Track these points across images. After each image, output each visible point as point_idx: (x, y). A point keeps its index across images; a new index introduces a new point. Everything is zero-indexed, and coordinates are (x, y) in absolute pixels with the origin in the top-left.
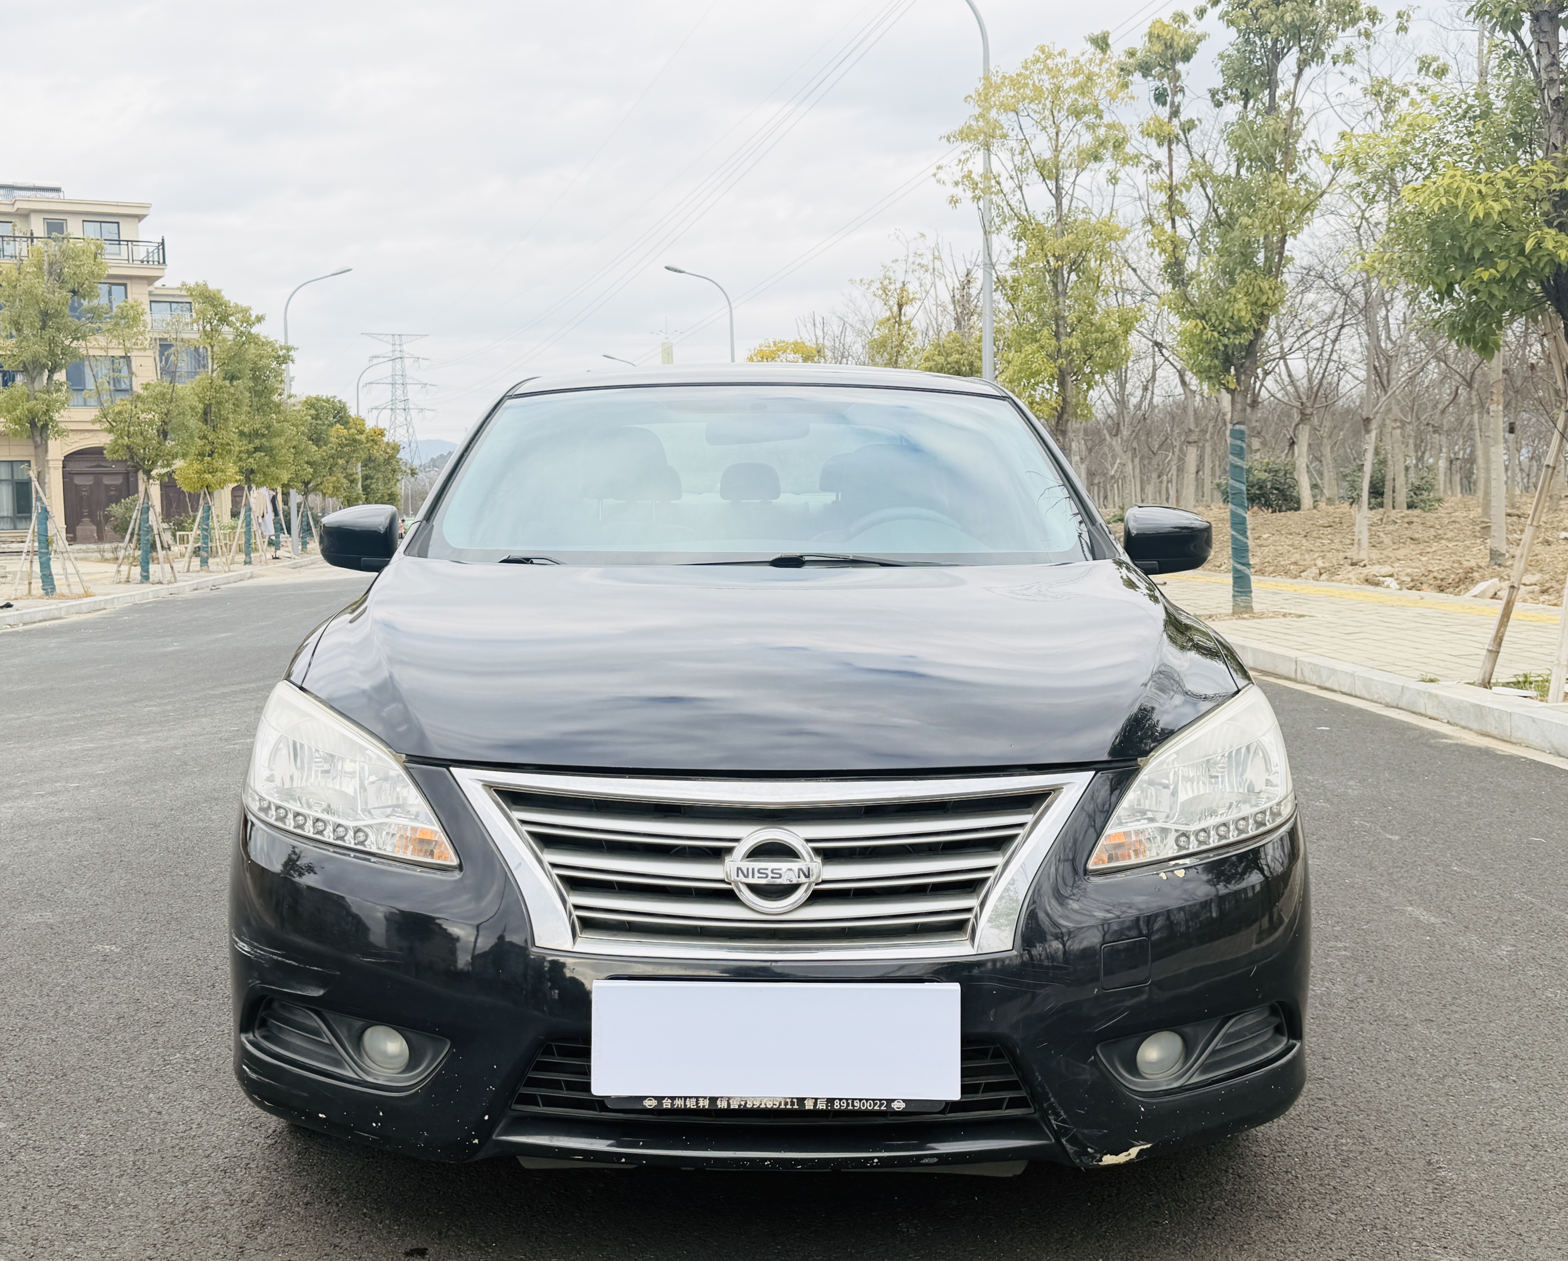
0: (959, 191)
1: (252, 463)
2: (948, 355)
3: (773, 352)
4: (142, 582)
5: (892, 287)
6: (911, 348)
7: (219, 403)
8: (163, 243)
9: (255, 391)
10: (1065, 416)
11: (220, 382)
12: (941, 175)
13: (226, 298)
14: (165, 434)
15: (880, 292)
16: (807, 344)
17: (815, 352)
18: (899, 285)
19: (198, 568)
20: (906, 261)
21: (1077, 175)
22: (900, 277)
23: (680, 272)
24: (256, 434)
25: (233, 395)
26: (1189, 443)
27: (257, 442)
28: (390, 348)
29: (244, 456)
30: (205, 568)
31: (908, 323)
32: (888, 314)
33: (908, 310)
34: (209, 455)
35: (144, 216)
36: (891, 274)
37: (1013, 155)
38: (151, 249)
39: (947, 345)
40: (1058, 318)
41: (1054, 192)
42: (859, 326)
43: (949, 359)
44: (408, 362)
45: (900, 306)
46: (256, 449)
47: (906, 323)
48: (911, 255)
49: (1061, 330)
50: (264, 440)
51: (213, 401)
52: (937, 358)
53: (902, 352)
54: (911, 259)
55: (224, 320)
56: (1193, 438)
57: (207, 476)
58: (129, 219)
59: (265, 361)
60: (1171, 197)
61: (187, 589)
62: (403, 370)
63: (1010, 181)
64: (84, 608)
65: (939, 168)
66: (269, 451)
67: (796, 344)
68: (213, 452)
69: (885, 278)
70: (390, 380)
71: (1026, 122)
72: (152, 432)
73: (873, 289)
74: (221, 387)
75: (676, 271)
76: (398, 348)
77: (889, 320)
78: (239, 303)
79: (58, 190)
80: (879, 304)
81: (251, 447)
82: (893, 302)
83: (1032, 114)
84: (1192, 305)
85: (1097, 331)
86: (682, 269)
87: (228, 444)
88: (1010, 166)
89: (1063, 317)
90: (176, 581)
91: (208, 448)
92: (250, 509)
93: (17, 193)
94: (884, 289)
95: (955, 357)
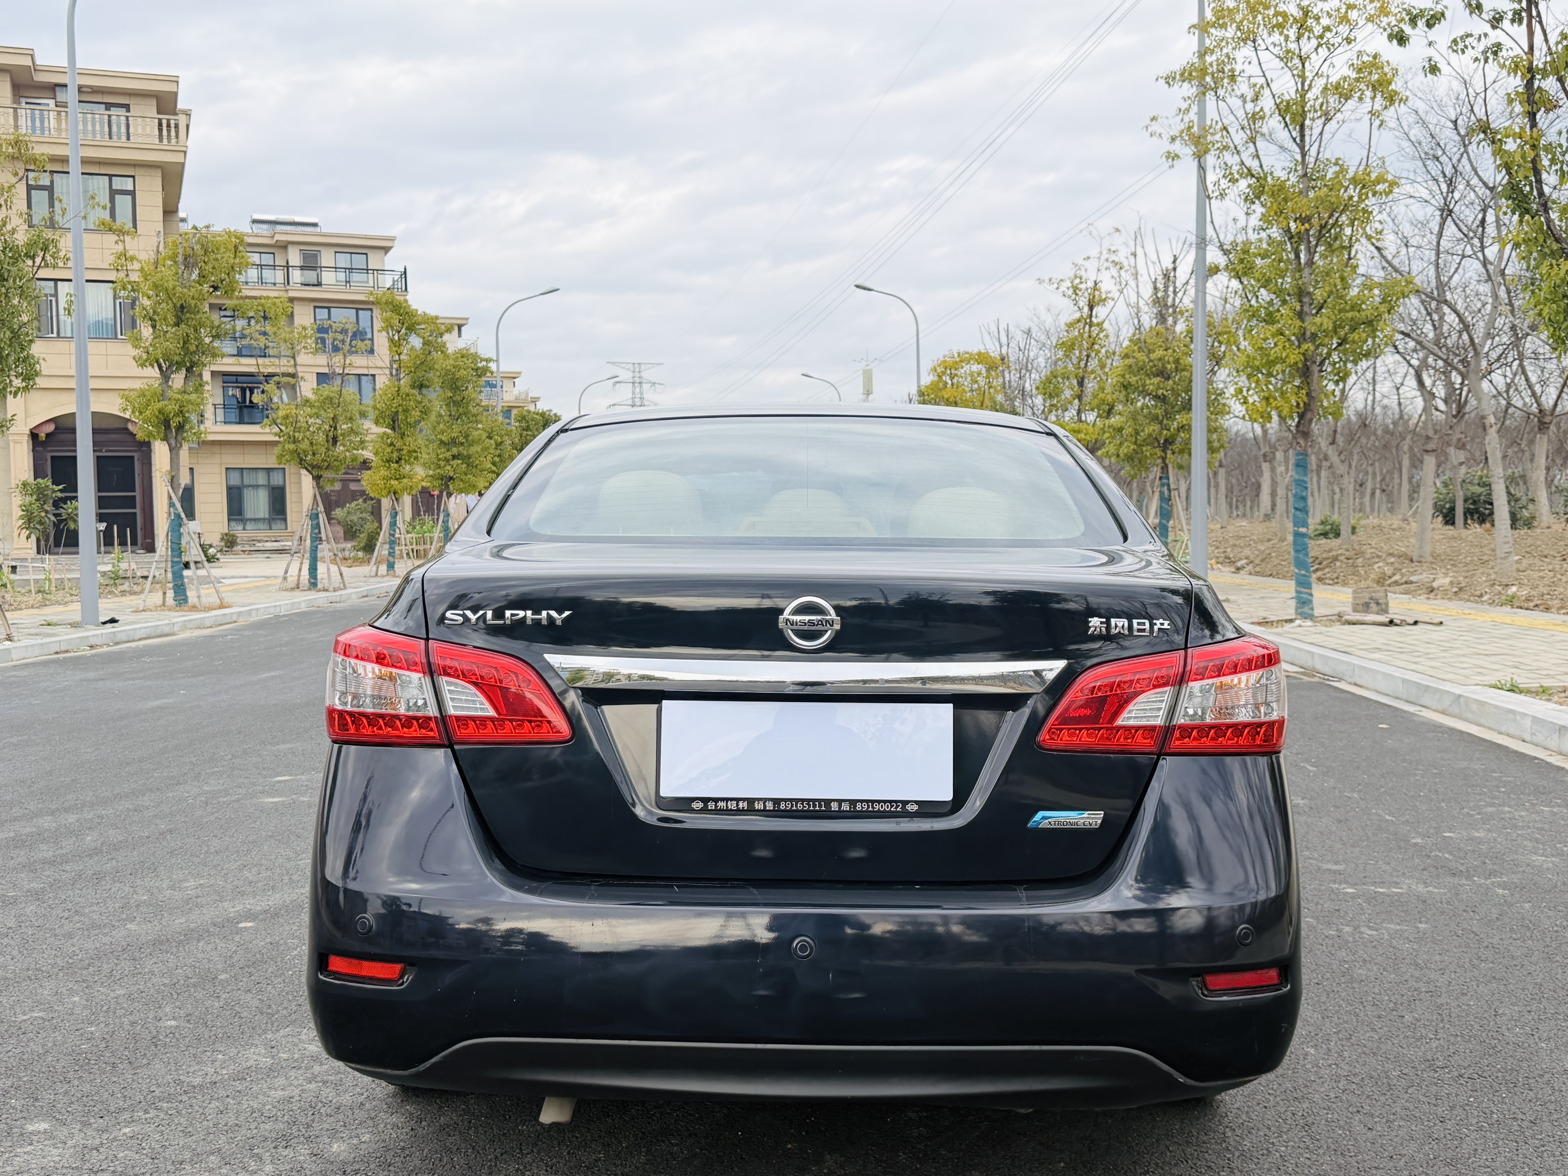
0: (1177, 147)
1: (448, 470)
2: (1150, 351)
3: (956, 362)
4: (310, 589)
5: (1083, 286)
6: (1103, 351)
7: (406, 411)
8: (405, 273)
9: (454, 402)
10: (1309, 415)
11: (408, 390)
12: (1155, 127)
13: (414, 307)
14: (335, 441)
15: (1070, 292)
16: (992, 355)
17: (999, 362)
18: (1090, 284)
19: (385, 573)
20: (1099, 258)
21: (1325, 125)
22: (1092, 277)
23: (869, 290)
24: (454, 442)
25: (420, 402)
26: (1427, 451)
27: (455, 450)
28: (631, 375)
29: (442, 463)
30: (391, 572)
31: (1100, 325)
32: (1077, 315)
33: (1100, 312)
34: (397, 462)
35: (390, 248)
36: (1082, 273)
37: (1245, 102)
38: (396, 278)
39: (1149, 341)
40: (1301, 293)
41: (1298, 140)
42: (1043, 338)
43: (1152, 356)
44: (646, 387)
45: (1091, 308)
46: (454, 457)
47: (1098, 325)
48: (1105, 252)
49: (1306, 309)
50: (461, 449)
51: (400, 409)
52: (1138, 355)
53: (1093, 355)
54: (1105, 255)
55: (411, 329)
56: (1431, 446)
57: (393, 482)
58: (377, 251)
59: (463, 372)
60: (1529, 84)
61: (354, 596)
62: (641, 393)
63: (1241, 132)
64: (208, 623)
65: (1153, 119)
66: (466, 459)
67: (980, 354)
68: (400, 459)
69: (1076, 277)
70: (630, 402)
71: (1264, 56)
72: (321, 438)
73: (1063, 288)
74: (408, 395)
75: (865, 288)
76: (637, 374)
77: (1079, 321)
78: (428, 312)
79: (315, 225)
80: (1067, 304)
81: (448, 455)
82: (1083, 303)
83: (1271, 48)
84: (1558, 240)
85: (1353, 308)
86: (871, 287)
87: (415, 451)
88: (1241, 114)
89: (1309, 293)
90: (345, 588)
91: (395, 455)
92: (448, 515)
93: (279, 228)
94: (1075, 289)
95: (1159, 353)
